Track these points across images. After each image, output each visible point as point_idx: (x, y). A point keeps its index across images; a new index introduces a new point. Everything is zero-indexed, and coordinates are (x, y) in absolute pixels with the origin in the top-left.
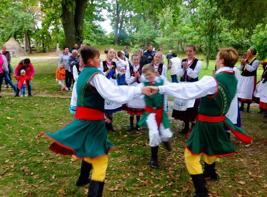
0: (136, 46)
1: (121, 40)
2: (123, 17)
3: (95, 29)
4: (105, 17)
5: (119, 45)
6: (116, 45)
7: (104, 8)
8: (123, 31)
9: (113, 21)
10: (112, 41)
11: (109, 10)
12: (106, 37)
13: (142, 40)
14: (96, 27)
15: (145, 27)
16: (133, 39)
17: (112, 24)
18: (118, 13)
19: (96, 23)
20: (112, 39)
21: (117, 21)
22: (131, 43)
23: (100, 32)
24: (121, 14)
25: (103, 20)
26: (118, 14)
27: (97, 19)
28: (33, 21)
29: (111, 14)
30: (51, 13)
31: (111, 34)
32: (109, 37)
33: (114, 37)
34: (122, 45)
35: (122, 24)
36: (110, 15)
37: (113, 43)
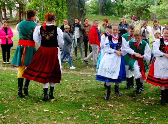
5: (103, 14)
10: (95, 10)
12: (88, 5)
20: (94, 9)
22: (117, 12)
32: (90, 5)
33: (96, 5)
34: (107, 15)
37: (96, 13)
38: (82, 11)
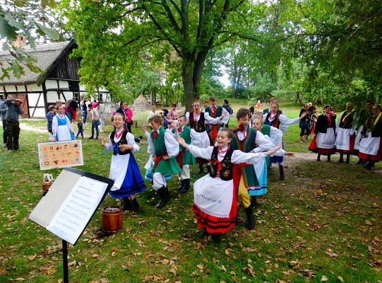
0: (253, 99)
1: (239, 94)
2: (241, 71)
3: (213, 84)
4: (223, 72)
5: (236, 98)
6: (234, 99)
7: (223, 64)
8: (241, 84)
9: (231, 75)
10: (230, 95)
11: (227, 66)
12: (224, 91)
13: (258, 93)
14: (215, 82)
15: (262, 80)
16: (250, 93)
17: (230, 78)
18: (236, 67)
19: (215, 78)
20: (229, 93)
21: (235, 75)
23: (218, 86)
24: (238, 68)
25: (222, 75)
26: (235, 69)
27: (215, 74)
28: (158, 79)
29: (229, 68)
30: (173, 72)
31: (229, 88)
32: (227, 91)
33: (231, 90)
34: (239, 98)
35: (239, 78)
36: (228, 71)
37: (230, 97)
38: (196, 95)
